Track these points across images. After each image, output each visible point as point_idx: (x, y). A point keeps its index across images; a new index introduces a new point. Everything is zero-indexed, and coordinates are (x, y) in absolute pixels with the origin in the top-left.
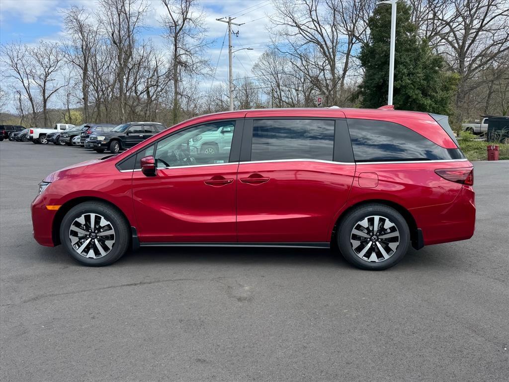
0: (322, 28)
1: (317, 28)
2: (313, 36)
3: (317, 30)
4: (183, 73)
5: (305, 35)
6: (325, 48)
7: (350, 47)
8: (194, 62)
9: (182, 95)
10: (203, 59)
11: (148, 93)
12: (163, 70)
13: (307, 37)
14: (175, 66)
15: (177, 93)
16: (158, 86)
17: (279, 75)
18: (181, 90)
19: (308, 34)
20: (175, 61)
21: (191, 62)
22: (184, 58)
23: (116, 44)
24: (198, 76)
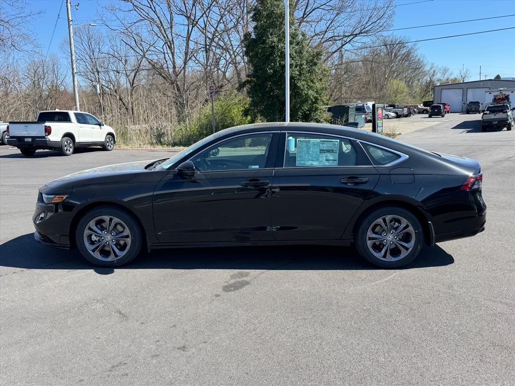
0: (155, 4)
1: (150, 6)
2: (148, 14)
3: (151, 8)
5: (139, 12)
7: (190, 30)
13: (141, 14)
19: (142, 11)
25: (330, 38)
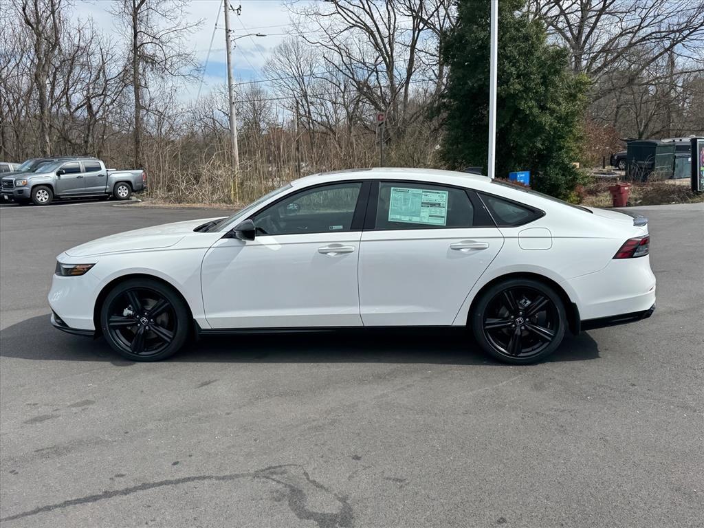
0: (372, 6)
1: (363, 5)
2: (358, 17)
3: (364, 8)
4: (149, 74)
5: (345, 15)
6: (377, 36)
7: (416, 35)
8: (167, 57)
9: (148, 111)
10: (182, 50)
11: (90, 107)
12: (114, 70)
13: (348, 19)
14: (135, 63)
15: (138, 107)
16: (106, 95)
17: (306, 79)
18: (147, 102)
19: (350, 14)
20: (135, 53)
21: (162, 56)
22: (149, 49)
23: (30, 25)
24: (175, 79)
25: (647, 36)
